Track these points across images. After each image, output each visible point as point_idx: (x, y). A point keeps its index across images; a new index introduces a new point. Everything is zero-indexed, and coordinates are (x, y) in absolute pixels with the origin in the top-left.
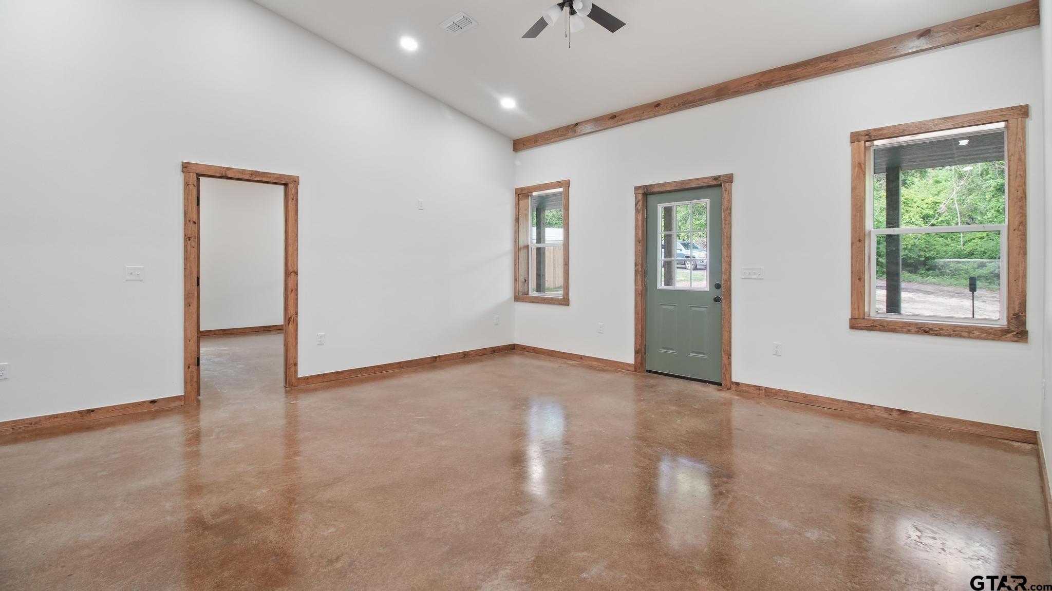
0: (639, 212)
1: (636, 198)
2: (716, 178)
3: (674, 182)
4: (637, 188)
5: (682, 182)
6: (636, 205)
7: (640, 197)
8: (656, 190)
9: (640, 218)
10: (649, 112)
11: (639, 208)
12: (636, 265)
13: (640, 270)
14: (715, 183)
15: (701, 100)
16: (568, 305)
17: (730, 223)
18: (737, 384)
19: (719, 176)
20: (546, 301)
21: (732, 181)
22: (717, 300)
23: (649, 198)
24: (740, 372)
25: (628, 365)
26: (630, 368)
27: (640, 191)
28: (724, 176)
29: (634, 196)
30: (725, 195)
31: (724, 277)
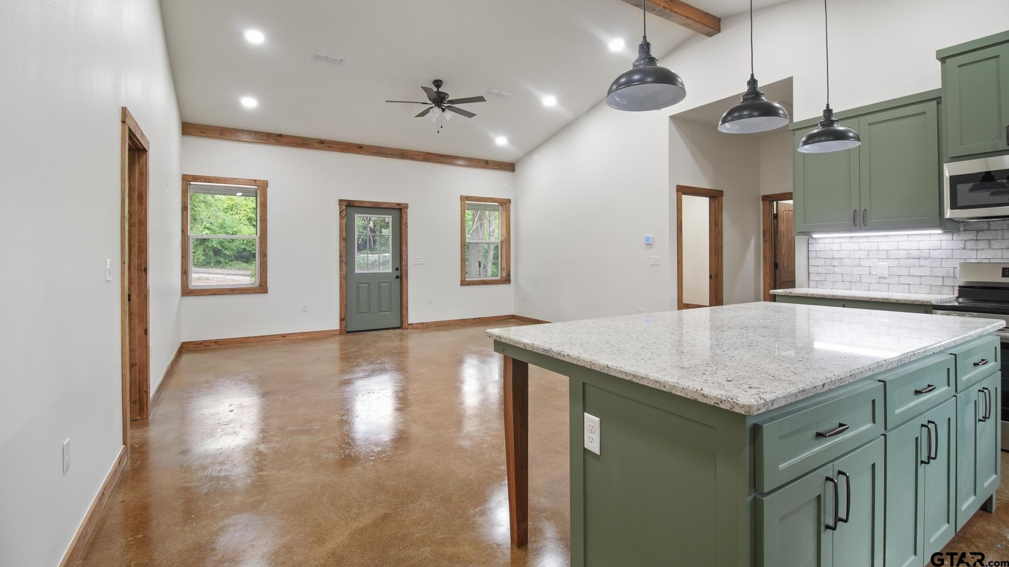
0: (343, 218)
1: (340, 208)
2: (399, 204)
3: (371, 202)
4: (341, 201)
5: (377, 203)
6: (341, 213)
7: (344, 207)
8: (357, 204)
9: (344, 222)
10: (353, 150)
11: (343, 215)
12: (341, 256)
13: (345, 260)
14: (398, 207)
15: (391, 155)
16: (267, 293)
17: (407, 232)
18: (412, 324)
19: (401, 204)
20: (235, 292)
21: (407, 208)
22: (397, 277)
23: (349, 209)
24: (413, 317)
25: (335, 331)
26: (336, 333)
27: (344, 203)
28: (404, 204)
29: (339, 206)
30: (404, 215)
31: (404, 263)
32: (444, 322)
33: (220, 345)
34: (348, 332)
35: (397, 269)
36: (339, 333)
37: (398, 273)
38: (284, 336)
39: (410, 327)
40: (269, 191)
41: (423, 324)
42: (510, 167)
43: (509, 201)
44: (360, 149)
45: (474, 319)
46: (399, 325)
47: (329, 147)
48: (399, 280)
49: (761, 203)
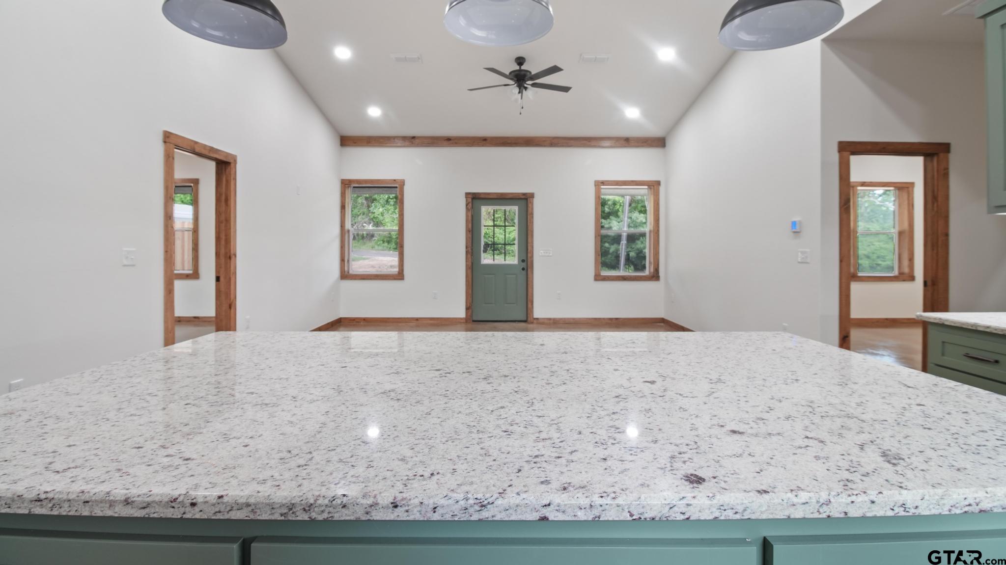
0: (470, 211)
1: (467, 201)
2: (524, 194)
3: (496, 193)
4: (467, 194)
5: (502, 194)
6: (467, 205)
7: (470, 200)
8: (482, 196)
9: (470, 215)
10: (479, 143)
11: (469, 208)
12: (467, 247)
13: (470, 251)
14: (523, 197)
15: (516, 144)
16: (404, 280)
17: (533, 223)
18: (537, 319)
19: (526, 193)
21: (533, 197)
22: (523, 269)
23: (475, 201)
24: (539, 312)
25: (461, 319)
26: (462, 321)
27: (470, 196)
28: (529, 193)
29: (465, 199)
30: (530, 205)
31: (529, 255)
32: (574, 319)
33: (367, 322)
34: (474, 321)
35: (523, 261)
36: (464, 321)
37: (524, 265)
38: (417, 320)
39: (535, 321)
40: (406, 188)
41: (550, 319)
42: (660, 142)
43: (658, 183)
44: (485, 142)
45: (611, 319)
46: (525, 319)
47: (456, 143)
48: (524, 272)
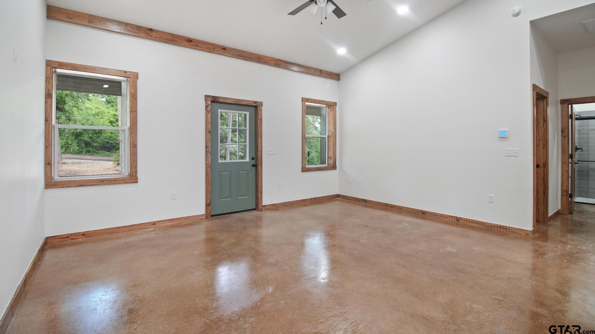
0: (209, 113)
1: (206, 103)
2: (255, 102)
3: (233, 99)
4: (207, 97)
5: (238, 100)
6: (206, 107)
7: (209, 102)
8: (221, 100)
9: (209, 116)
10: (218, 50)
11: (209, 110)
12: (206, 147)
13: (210, 150)
14: (255, 105)
15: (249, 58)
16: (137, 182)
18: (265, 206)
19: (257, 102)
20: (104, 182)
21: (262, 106)
22: (253, 166)
23: (215, 105)
24: (266, 200)
25: (202, 215)
26: (202, 218)
27: (209, 99)
28: (259, 102)
29: (204, 102)
30: (259, 112)
31: (259, 154)
32: (290, 202)
33: (88, 237)
34: (212, 216)
35: (253, 159)
36: (205, 217)
37: (253, 162)
38: (154, 224)
39: (264, 208)
40: (140, 83)
41: (274, 205)
42: (336, 77)
43: (335, 104)
44: (224, 51)
45: (311, 199)
46: (254, 207)
47: (197, 46)
48: (254, 168)
49: (560, 106)
